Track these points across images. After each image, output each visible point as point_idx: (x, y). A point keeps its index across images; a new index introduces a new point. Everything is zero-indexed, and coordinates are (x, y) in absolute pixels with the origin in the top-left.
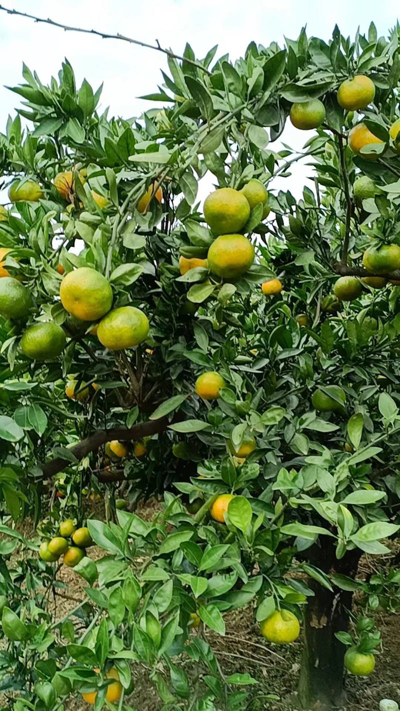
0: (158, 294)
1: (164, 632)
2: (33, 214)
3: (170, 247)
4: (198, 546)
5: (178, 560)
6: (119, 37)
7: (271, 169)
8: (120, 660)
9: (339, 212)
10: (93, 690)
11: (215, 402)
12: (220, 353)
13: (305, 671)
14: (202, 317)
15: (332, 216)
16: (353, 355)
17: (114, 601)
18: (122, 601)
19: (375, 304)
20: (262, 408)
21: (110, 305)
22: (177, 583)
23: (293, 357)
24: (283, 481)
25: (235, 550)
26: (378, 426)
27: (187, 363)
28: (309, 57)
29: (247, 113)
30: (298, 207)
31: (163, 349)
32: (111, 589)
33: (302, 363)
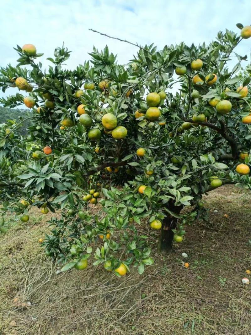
0: (127, 123)
1: (124, 221)
2: (92, 94)
3: (132, 108)
4: (134, 199)
5: (128, 202)
6: (125, 41)
7: (167, 85)
8: (111, 227)
9: (187, 101)
10: (102, 235)
11: (142, 157)
12: (145, 142)
13: (160, 243)
14: (140, 131)
15: (184, 102)
16: (185, 147)
17: (110, 212)
18: (112, 212)
19: (195, 132)
20: (156, 161)
21: (116, 125)
22: (128, 209)
23: (167, 146)
24: (161, 182)
25: (145, 201)
26: (191, 170)
27: (134, 145)
28: (183, 51)
29: (162, 69)
30: (174, 99)
31: (127, 140)
32: (109, 208)
33: (169, 148)
